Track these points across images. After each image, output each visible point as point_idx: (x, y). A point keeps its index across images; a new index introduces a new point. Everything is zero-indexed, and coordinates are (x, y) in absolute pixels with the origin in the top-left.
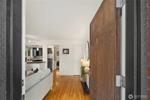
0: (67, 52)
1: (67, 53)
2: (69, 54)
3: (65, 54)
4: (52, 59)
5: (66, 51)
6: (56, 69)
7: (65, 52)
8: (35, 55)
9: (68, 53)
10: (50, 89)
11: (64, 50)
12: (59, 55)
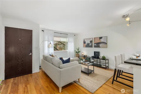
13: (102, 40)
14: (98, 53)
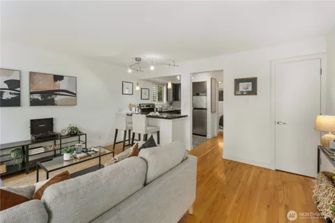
0: (250, 89)
1: (249, 93)
2: (256, 94)
3: (242, 94)
4: (206, 109)
5: (247, 86)
6: (216, 135)
7: (241, 89)
8: (171, 100)
9: (254, 92)
10: (188, 211)
11: (238, 82)
12: (222, 100)
13: (62, 85)
14: (50, 122)
